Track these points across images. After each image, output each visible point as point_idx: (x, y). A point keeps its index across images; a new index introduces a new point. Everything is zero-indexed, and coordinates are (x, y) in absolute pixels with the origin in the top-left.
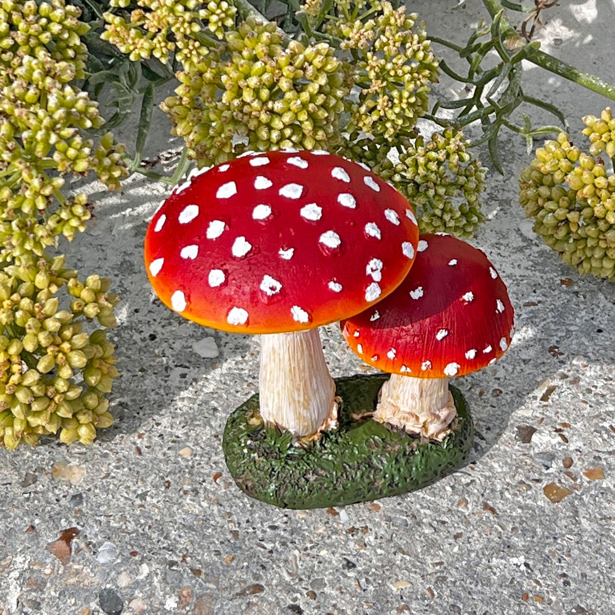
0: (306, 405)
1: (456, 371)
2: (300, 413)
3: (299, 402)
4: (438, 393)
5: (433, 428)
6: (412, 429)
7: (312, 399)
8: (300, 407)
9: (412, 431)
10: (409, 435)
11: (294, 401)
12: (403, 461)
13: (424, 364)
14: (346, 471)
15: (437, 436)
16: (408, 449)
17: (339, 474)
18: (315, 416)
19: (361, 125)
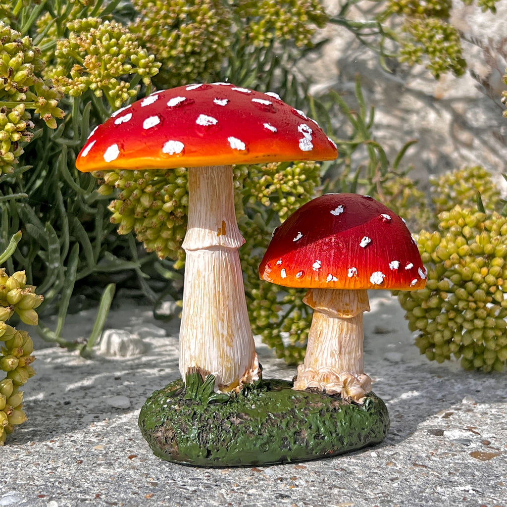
0: (230, 338)
1: (381, 280)
2: (223, 350)
3: (223, 335)
4: (356, 353)
5: (354, 390)
6: (333, 389)
7: (236, 335)
8: (223, 342)
9: (333, 391)
10: (330, 396)
11: (218, 333)
12: (327, 415)
13: (350, 270)
14: (270, 418)
15: (358, 399)
16: (331, 408)
17: (264, 420)
18: (238, 357)
19: (261, 195)
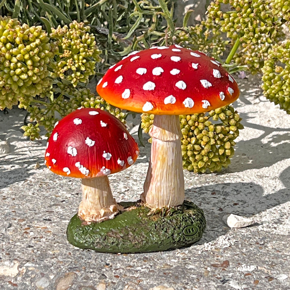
19: (59, 73)
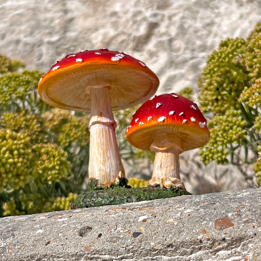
0: (104, 162)
1: (163, 120)
2: (100, 167)
3: (100, 161)
7: (107, 161)
8: (101, 164)
9: (156, 184)
11: (98, 160)
13: (149, 118)
15: (169, 187)
